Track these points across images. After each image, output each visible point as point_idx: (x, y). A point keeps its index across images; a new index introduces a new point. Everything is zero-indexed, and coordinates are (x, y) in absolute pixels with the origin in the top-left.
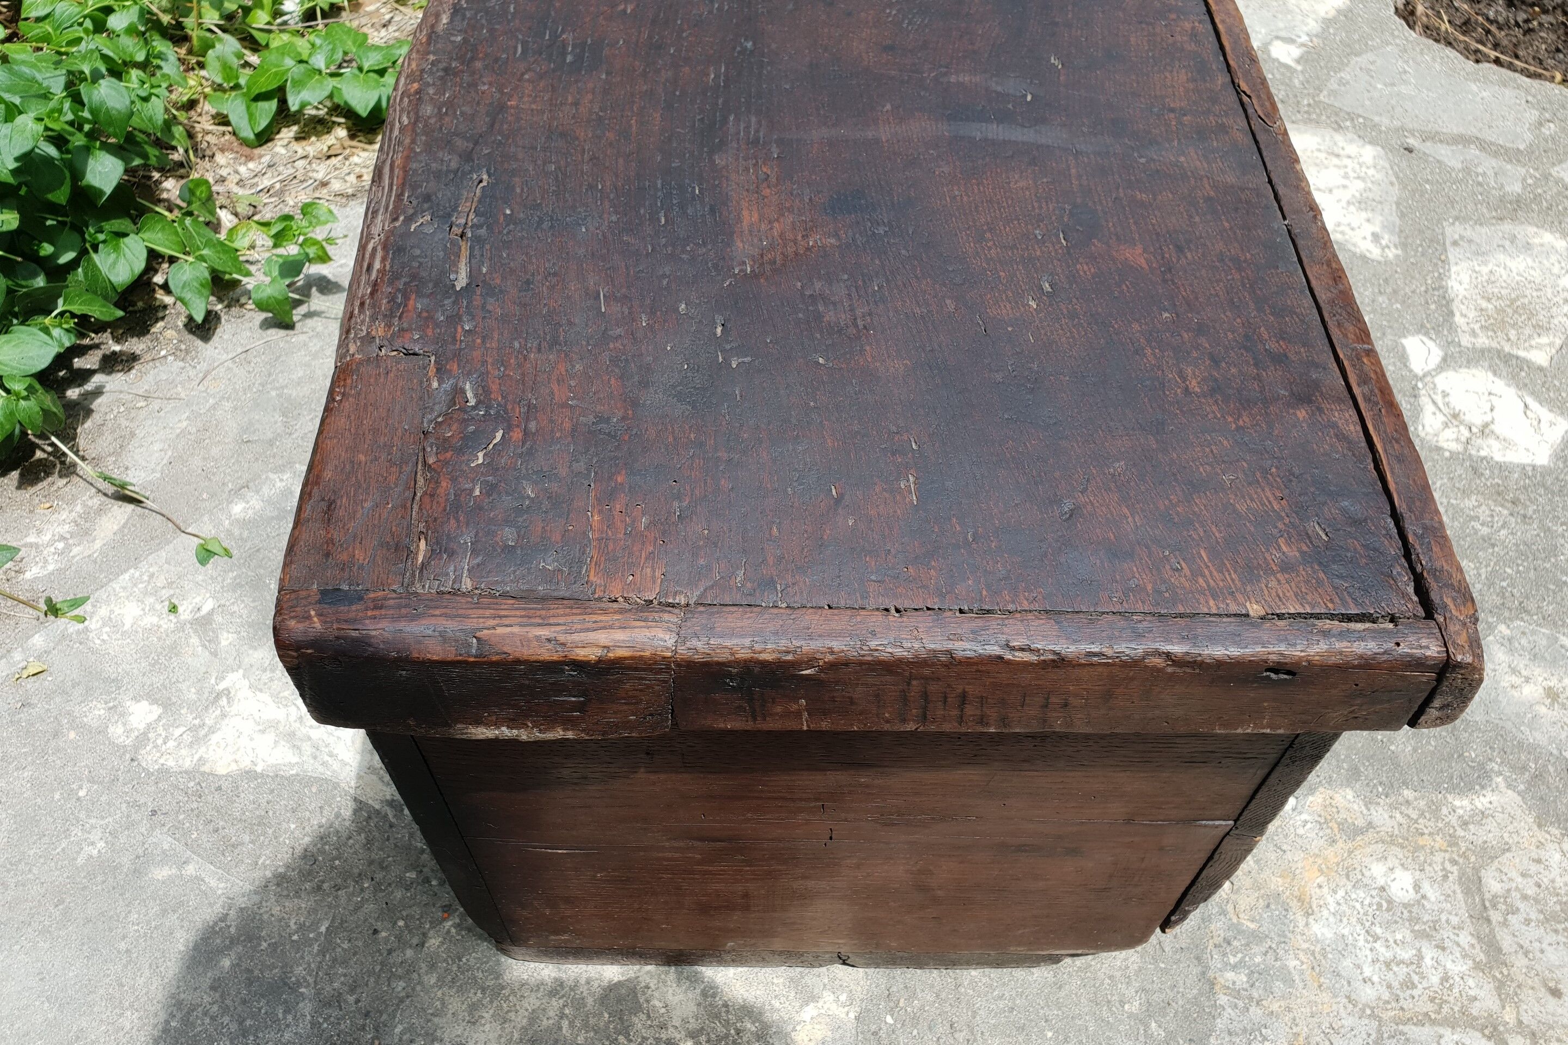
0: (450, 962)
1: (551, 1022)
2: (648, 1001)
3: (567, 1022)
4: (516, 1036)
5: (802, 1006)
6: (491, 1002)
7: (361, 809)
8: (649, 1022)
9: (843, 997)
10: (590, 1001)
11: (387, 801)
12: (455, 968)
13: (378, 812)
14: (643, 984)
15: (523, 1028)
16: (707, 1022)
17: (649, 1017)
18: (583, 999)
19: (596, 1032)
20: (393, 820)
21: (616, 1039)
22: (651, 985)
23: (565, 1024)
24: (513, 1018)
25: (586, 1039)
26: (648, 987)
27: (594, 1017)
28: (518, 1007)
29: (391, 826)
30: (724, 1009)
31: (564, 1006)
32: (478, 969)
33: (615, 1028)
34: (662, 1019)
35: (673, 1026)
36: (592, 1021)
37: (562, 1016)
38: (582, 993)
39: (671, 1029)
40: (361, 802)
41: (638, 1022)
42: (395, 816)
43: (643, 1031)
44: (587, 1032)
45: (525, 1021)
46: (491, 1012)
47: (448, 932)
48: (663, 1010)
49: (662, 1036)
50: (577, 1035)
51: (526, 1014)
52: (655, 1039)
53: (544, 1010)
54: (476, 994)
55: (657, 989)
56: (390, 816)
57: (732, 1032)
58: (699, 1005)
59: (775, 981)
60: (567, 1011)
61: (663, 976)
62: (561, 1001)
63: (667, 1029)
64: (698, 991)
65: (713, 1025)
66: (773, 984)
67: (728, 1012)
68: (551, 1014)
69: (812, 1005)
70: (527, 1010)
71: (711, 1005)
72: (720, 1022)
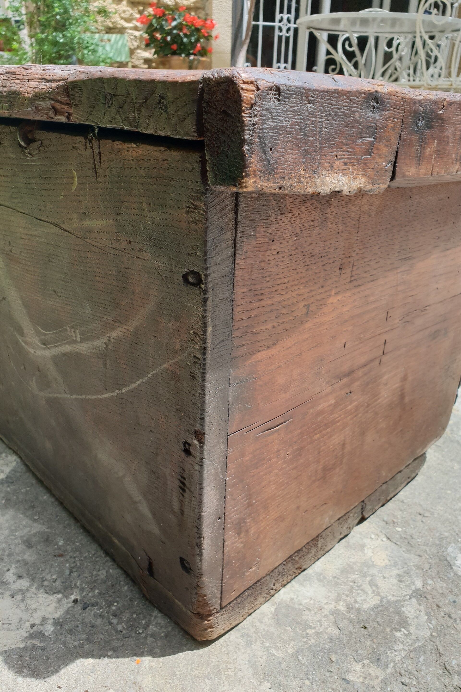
0: (170, 681)
1: (265, 657)
2: (300, 604)
3: (273, 650)
4: (255, 682)
5: (363, 553)
6: (220, 679)
7: (9, 656)
8: (313, 612)
9: (373, 536)
10: (272, 629)
11: (26, 638)
12: (177, 682)
13: (25, 649)
14: (288, 600)
15: (253, 675)
16: (336, 589)
17: (309, 610)
18: (268, 631)
19: (293, 640)
20: (42, 645)
21: (307, 634)
22: (293, 597)
23: (273, 651)
24: (242, 674)
25: (292, 647)
26: (292, 599)
27: (284, 635)
28: (239, 667)
29: (43, 649)
30: (336, 579)
31: (262, 644)
32: (191, 670)
33: (300, 629)
34: (316, 606)
35: (325, 604)
36: (285, 637)
37: (267, 649)
38: (264, 629)
39: (326, 606)
40: (5, 652)
41: (307, 616)
42: (41, 642)
43: (315, 618)
44: (289, 644)
45: (250, 670)
46: (226, 683)
47: (151, 667)
48: (312, 602)
49: (325, 613)
50: (286, 650)
51: (247, 666)
52: (324, 617)
53: (254, 655)
54: (205, 683)
55: (297, 596)
56: (39, 644)
57: (351, 584)
58: (324, 586)
59: (340, 552)
60: (267, 645)
61: (293, 589)
62: (258, 643)
63: (323, 608)
64: (316, 581)
65: (340, 589)
66: (341, 554)
67: (338, 579)
68: (260, 653)
69: (366, 549)
70: (245, 664)
71: (328, 582)
72: (342, 585)
